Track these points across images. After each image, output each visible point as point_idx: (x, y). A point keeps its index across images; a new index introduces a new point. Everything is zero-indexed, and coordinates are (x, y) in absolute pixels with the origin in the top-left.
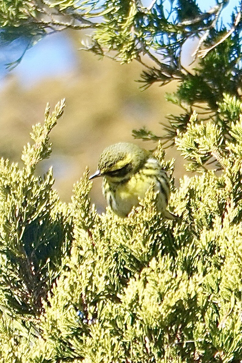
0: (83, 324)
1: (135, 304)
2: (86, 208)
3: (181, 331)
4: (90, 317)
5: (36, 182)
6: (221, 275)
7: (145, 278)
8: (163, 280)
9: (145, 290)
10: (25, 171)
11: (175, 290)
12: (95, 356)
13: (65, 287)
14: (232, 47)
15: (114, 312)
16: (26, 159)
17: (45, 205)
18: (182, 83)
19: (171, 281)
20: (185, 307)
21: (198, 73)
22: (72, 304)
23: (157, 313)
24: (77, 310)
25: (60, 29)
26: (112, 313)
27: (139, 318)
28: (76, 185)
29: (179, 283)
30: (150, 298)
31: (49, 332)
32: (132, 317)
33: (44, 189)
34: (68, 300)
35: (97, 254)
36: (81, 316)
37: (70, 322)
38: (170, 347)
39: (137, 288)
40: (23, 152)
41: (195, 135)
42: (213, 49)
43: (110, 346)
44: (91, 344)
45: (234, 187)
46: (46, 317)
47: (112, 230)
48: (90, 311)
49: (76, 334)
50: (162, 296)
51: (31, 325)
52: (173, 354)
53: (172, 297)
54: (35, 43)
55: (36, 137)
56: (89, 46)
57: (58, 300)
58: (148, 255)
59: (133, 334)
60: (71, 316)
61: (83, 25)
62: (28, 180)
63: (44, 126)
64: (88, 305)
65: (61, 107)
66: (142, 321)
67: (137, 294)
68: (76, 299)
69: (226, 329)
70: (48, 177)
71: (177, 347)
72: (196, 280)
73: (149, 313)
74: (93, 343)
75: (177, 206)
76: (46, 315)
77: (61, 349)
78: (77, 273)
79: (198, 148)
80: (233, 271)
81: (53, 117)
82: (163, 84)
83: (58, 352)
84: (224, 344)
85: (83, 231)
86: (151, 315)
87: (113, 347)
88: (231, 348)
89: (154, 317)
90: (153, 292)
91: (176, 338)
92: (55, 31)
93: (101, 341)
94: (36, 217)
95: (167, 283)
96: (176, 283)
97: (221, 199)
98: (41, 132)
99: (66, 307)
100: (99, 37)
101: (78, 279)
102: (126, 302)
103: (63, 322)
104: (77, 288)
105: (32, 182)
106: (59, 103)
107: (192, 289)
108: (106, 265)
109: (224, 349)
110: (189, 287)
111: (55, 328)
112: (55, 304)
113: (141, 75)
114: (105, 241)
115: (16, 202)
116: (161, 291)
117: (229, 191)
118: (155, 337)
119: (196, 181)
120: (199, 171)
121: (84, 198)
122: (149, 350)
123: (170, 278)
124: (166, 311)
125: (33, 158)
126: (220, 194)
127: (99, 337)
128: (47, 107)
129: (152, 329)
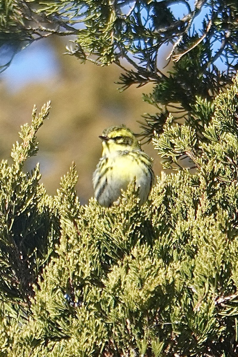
0: (70, 306)
1: (118, 289)
2: (72, 199)
3: (159, 314)
4: (77, 300)
5: (24, 178)
6: (195, 263)
7: (128, 265)
8: (144, 267)
9: (127, 276)
10: (14, 167)
11: (155, 277)
12: (81, 337)
13: (54, 273)
14: (203, 52)
16: (15, 156)
17: (32, 199)
18: (157, 84)
19: (150, 268)
20: (163, 292)
21: (172, 75)
22: (60, 287)
23: (138, 297)
24: (64, 294)
25: (46, 35)
26: (97, 297)
27: (122, 302)
28: (63, 178)
29: (158, 270)
30: (131, 284)
31: (39, 313)
32: (115, 300)
33: (32, 184)
34: (57, 284)
35: (82, 242)
36: (68, 299)
37: (58, 305)
38: (150, 328)
39: (120, 274)
40: (12, 149)
41: (171, 136)
42: (186, 54)
43: (94, 327)
44: (77, 325)
45: (208, 186)
46: (36, 299)
47: (95, 221)
48: (76, 295)
49: (63, 316)
50: (142, 282)
51: (20, 308)
52: (152, 335)
53: (152, 283)
54: (24, 48)
55: (24, 137)
56: (73, 51)
57: (47, 284)
58: (127, 244)
59: (115, 316)
60: (59, 299)
61: (67, 32)
62: (16, 176)
63: (31, 126)
64: (75, 289)
65: (47, 109)
66: (124, 304)
67: (120, 280)
68: (64, 284)
69: (200, 312)
70: (36, 173)
71: (156, 328)
72: (174, 267)
73: (130, 297)
74: (79, 324)
75: (155, 199)
76: (35, 298)
77: (49, 329)
78: (66, 259)
79: (174, 148)
80: (208, 260)
81: (39, 118)
82: (140, 86)
83: (47, 332)
84: (199, 326)
85: (68, 221)
86: (133, 299)
87: (97, 328)
88: (205, 329)
89: (135, 301)
90: (134, 278)
91: (155, 320)
92: (42, 37)
93: (86, 322)
94: (24, 210)
95: (147, 269)
96: (156, 269)
97: (195, 195)
98: (29, 131)
99: (54, 290)
100: (82, 41)
101: (66, 265)
102: (109, 287)
103: (51, 304)
104: (65, 274)
105: (21, 177)
106: (45, 105)
107: (170, 276)
108: (89, 252)
109: (199, 331)
110: (167, 274)
111: (44, 309)
112: (45, 287)
113: (120, 78)
114: (89, 230)
115: (6, 196)
116: (142, 277)
117: (203, 189)
118: (136, 319)
119: (172, 178)
120: (175, 169)
121: (71, 191)
122: (130, 331)
123: (150, 265)
124: (146, 296)
125: (21, 156)
126: (194, 191)
127: (85, 319)
128: (34, 109)
129: (134, 311)
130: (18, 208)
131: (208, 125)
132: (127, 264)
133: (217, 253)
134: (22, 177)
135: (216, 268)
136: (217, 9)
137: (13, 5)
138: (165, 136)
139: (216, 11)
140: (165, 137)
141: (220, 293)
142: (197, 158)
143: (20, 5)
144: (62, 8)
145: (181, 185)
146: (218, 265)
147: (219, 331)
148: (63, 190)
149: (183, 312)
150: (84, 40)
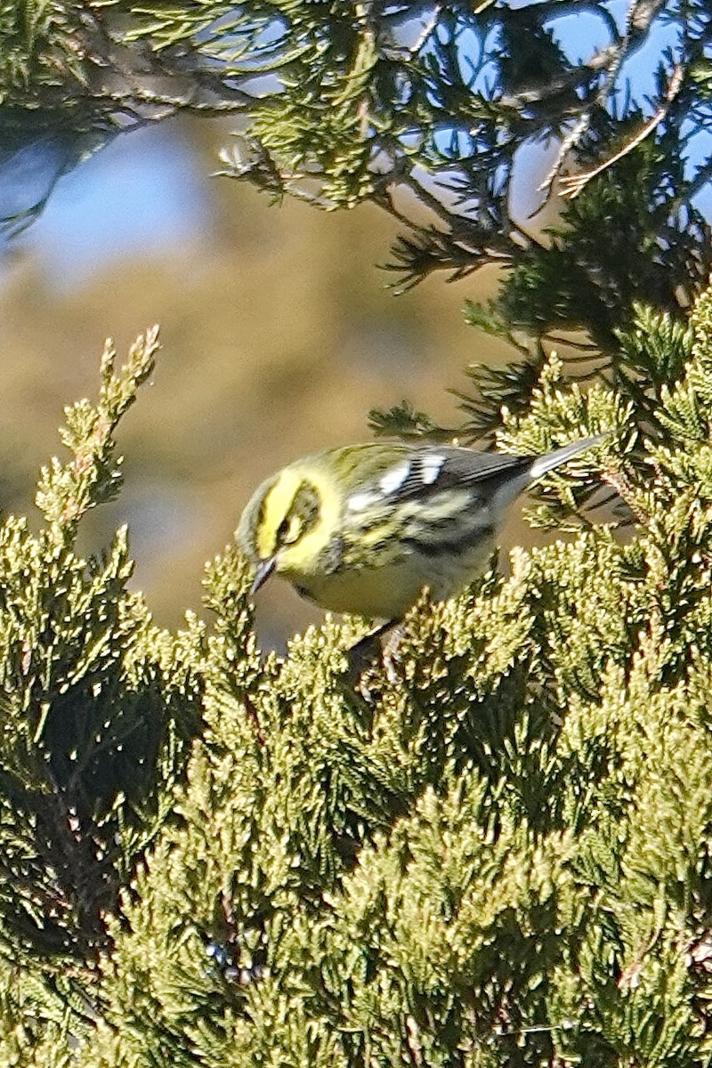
0: (225, 981)
1: (377, 922)
3: (510, 1000)
4: (246, 961)
5: (80, 572)
6: (628, 832)
7: (406, 846)
8: (458, 853)
9: (405, 881)
10: (47, 540)
11: (494, 882)
13: (173, 876)
14: (656, 166)
15: (315, 946)
16: (50, 504)
17: (107, 637)
18: (512, 271)
19: (480, 853)
20: (522, 929)
21: (559, 241)
22: (192, 923)
23: (441, 946)
24: (207, 942)
25: (157, 116)
26: (311, 949)
27: (391, 963)
28: (213, 564)
29: (504, 859)
30: (420, 906)
31: (128, 1006)
32: (368, 959)
33: (104, 590)
34: (182, 912)
35: (270, 769)
36: (219, 959)
37: (189, 978)
38: (481, 1044)
39: (382, 875)
40: (40, 483)
41: (557, 421)
42: (603, 173)
43: (305, 1046)
44: (249, 1040)
45: (674, 576)
46: (119, 961)
47: (314, 700)
48: (245, 944)
49: (204, 1012)
50: (454, 898)
51: (72, 987)
53: (485, 901)
54: (86, 156)
55: (77, 441)
56: (244, 164)
57: (151, 912)
58: (415, 775)
59: (371, 1009)
60: (191, 958)
61: (223, 104)
62: (55, 567)
63: (100, 409)
64: (241, 925)
65: (149, 351)
66: (398, 970)
67: (382, 894)
68: (206, 910)
69: (641, 991)
70: (116, 556)
71: (501, 1046)
72: (553, 850)
73: (418, 947)
74: (255, 1037)
75: (494, 635)
76: (115, 957)
77: (161, 1054)
78: (208, 834)
80: (659, 824)
81: (125, 383)
82: (457, 276)
83: (155, 1063)
84: (637, 1036)
85: (227, 699)
86: (424, 955)
87: (314, 1047)
88: (658, 1046)
89: (433, 960)
90: (428, 888)
91: (497, 1021)
92: (143, 122)
93: (278, 1031)
94: (80, 675)
95: (469, 859)
96: (497, 859)
97: (633, 609)
98: (93, 424)
99: (176, 932)
100: (267, 131)
101: (209, 852)
102: (350, 917)
103: (166, 975)
104: (208, 878)
105: (68, 571)
106: (140, 338)
107: (542, 877)
108: (295, 799)
109: (639, 1050)
110: (534, 871)
111: (143, 993)
112: (145, 924)
113: (396, 250)
114: (294, 730)
115: (22, 631)
116: (453, 884)
117: (657, 587)
118: (437, 1017)
119: (561, 556)
120: (568, 526)
121: (236, 604)
122: (418, 1055)
123: (479, 845)
124: (469, 941)
125: (70, 502)
126: (630, 594)
127: (273, 1018)
128: (106, 353)
129: (429, 993)
130: (62, 668)
131: (672, 389)
132: (403, 843)
133: (688, 803)
134: (72, 569)
135: (686, 852)
136: (699, 29)
137: (49, 19)
138: (537, 423)
139: (697, 37)
140: (536, 428)
141: (700, 930)
142: (639, 490)
143: (73, 19)
144: (205, 25)
145: (589, 579)
146: (693, 840)
147: (702, 1049)
148: (213, 601)
149: (586, 992)
150: (272, 129)
